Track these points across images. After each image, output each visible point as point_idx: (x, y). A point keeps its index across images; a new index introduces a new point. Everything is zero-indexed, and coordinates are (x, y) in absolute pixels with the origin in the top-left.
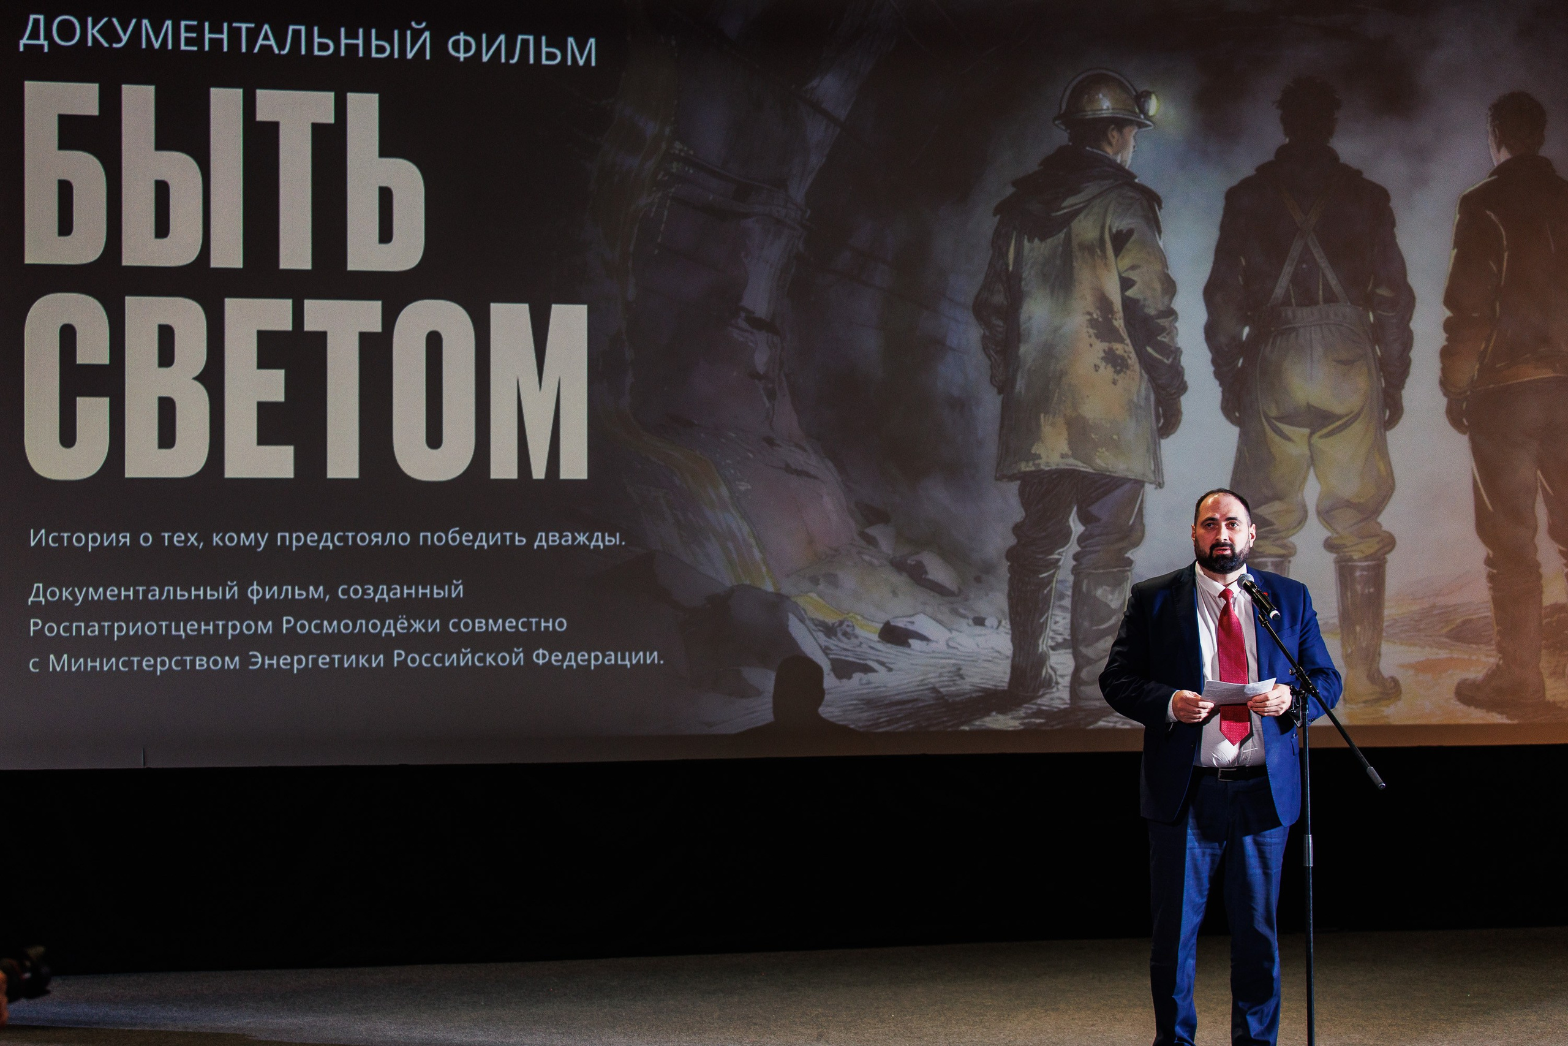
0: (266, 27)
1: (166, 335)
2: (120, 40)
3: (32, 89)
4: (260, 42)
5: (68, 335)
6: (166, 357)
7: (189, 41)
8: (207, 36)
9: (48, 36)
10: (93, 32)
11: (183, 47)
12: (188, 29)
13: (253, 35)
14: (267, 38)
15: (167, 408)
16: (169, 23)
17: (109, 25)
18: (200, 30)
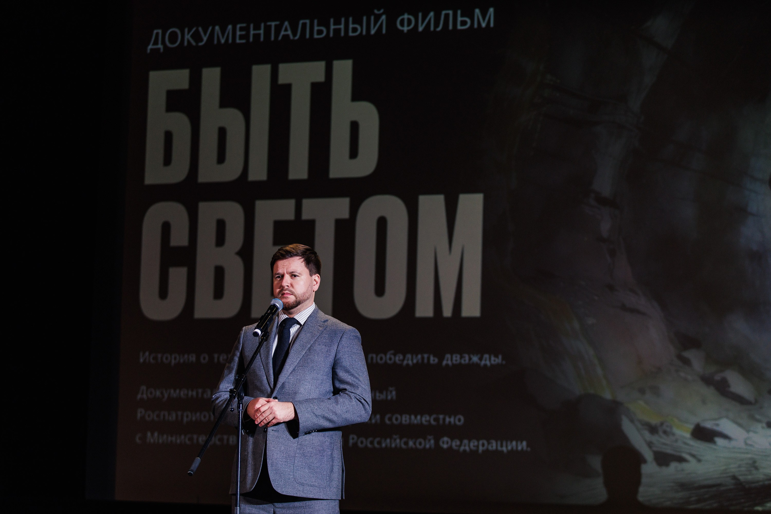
0: (286, 23)
1: (221, 225)
2: (202, 40)
3: (154, 75)
4: (283, 33)
5: (166, 228)
6: (220, 241)
7: (241, 37)
8: (252, 32)
9: (163, 43)
10: (188, 37)
11: (238, 41)
12: (241, 29)
13: (278, 29)
14: (286, 31)
15: (219, 272)
16: (230, 27)
17: (197, 31)
18: (247, 29)
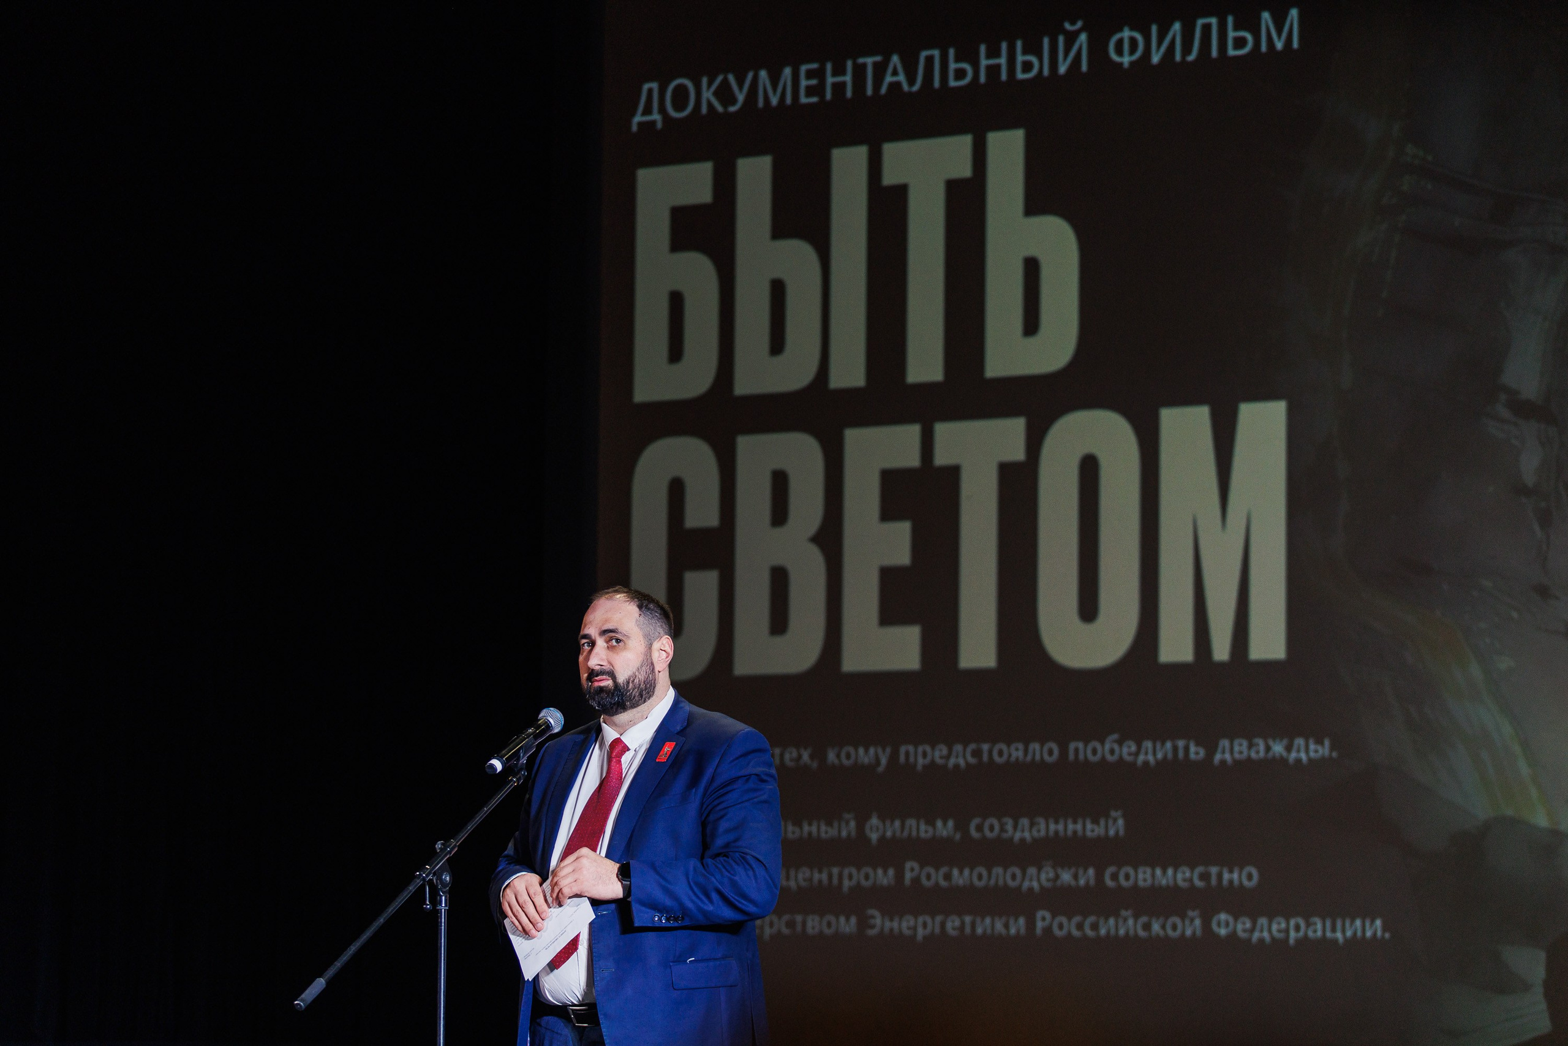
0: (895, 59)
1: (780, 481)
2: (734, 101)
3: (646, 177)
4: (889, 79)
5: (677, 490)
6: (780, 515)
7: (810, 91)
8: (830, 80)
9: (662, 110)
10: (708, 94)
11: (804, 100)
12: (810, 74)
13: (880, 70)
14: (896, 75)
15: (780, 578)
16: (787, 71)
17: (725, 83)
18: (819, 74)
